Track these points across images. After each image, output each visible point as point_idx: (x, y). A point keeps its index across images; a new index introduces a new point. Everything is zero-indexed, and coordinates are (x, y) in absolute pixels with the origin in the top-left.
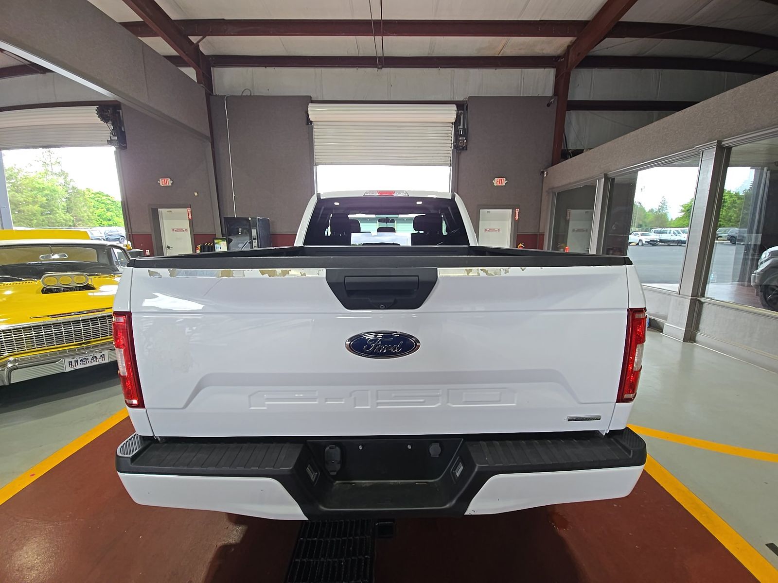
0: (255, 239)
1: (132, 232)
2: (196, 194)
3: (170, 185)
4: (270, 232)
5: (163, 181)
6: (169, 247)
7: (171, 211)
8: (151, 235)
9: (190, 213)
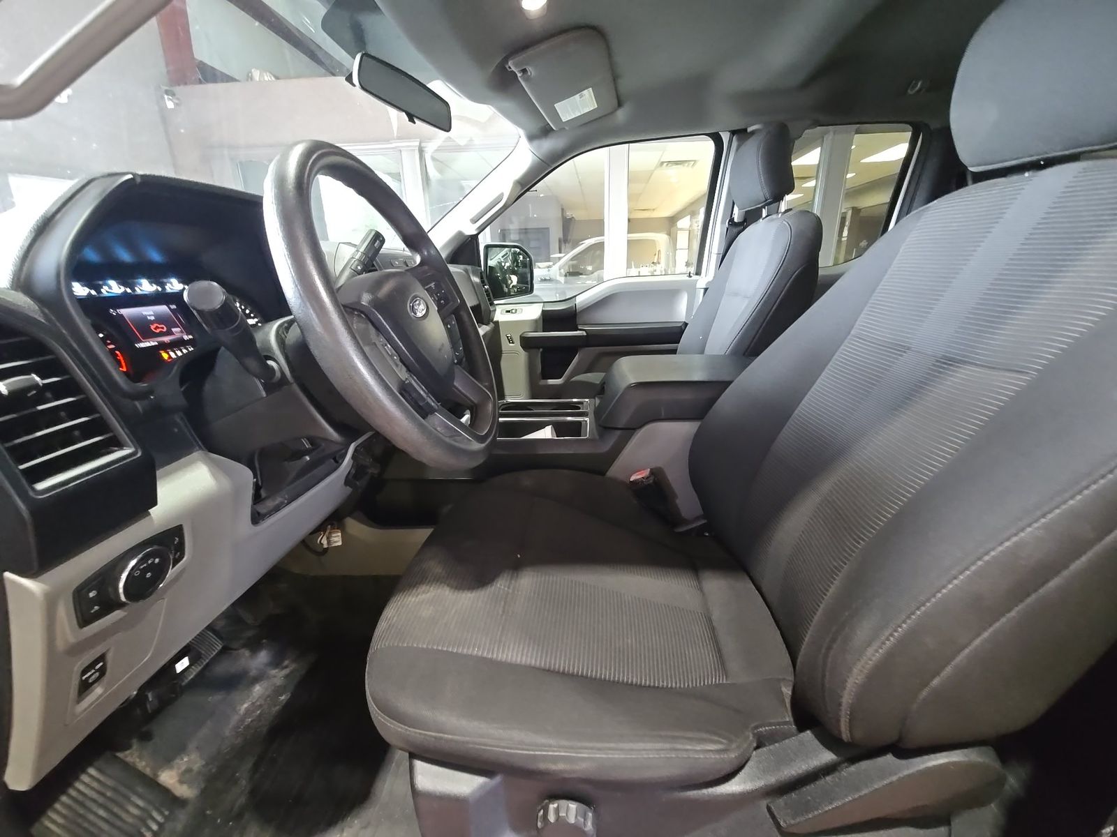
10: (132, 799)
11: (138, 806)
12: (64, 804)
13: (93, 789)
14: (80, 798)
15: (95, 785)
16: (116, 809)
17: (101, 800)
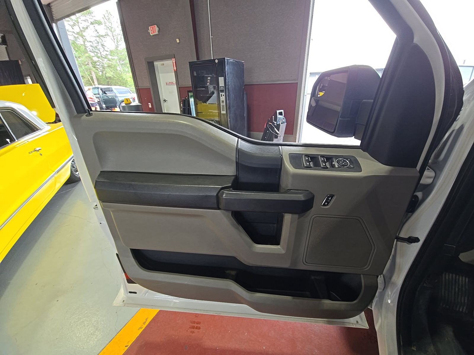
0: (222, 91)
1: (138, 87)
2: (178, 41)
3: (157, 33)
4: (243, 82)
5: (151, 28)
6: (165, 101)
7: (163, 64)
8: (150, 88)
9: (174, 64)
10: (466, 297)
11: (464, 300)
12: (452, 276)
13: (462, 283)
14: (457, 280)
15: (464, 283)
16: (460, 294)
17: (460, 287)
